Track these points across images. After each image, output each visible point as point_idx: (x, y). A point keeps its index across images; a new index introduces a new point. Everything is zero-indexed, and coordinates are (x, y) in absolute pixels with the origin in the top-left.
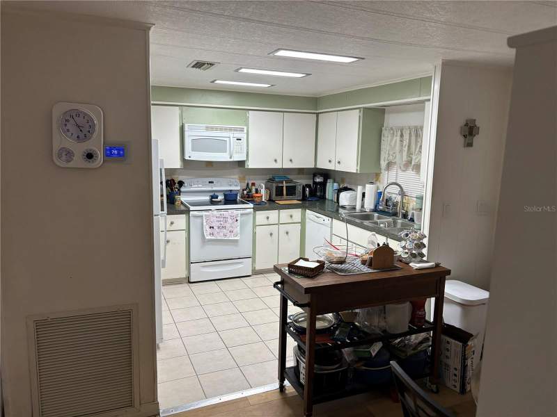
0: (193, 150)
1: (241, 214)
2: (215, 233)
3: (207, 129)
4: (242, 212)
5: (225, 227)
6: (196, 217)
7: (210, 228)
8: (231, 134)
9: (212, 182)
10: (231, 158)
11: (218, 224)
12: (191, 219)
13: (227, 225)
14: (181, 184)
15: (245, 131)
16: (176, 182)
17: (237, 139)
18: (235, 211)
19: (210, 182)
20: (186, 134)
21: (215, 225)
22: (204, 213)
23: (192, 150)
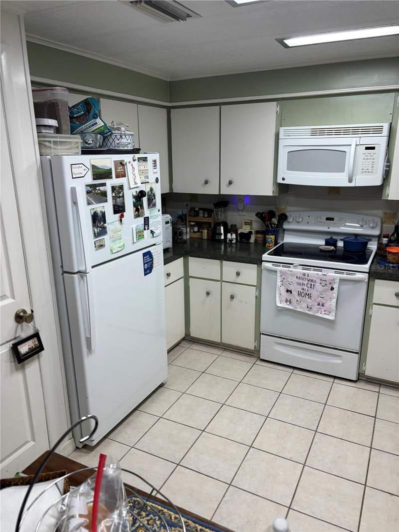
0: (290, 168)
1: (341, 280)
2: (294, 301)
3: (314, 133)
4: (344, 276)
5: (310, 296)
6: (270, 271)
7: (287, 291)
8: (353, 140)
9: (332, 219)
10: (350, 181)
11: (299, 288)
12: (264, 273)
13: (314, 293)
14: (283, 218)
15: (385, 131)
16: (277, 214)
17: (367, 148)
18: (331, 274)
19: (328, 219)
20: (282, 143)
21: (295, 288)
22: (280, 268)
23: (288, 169)
